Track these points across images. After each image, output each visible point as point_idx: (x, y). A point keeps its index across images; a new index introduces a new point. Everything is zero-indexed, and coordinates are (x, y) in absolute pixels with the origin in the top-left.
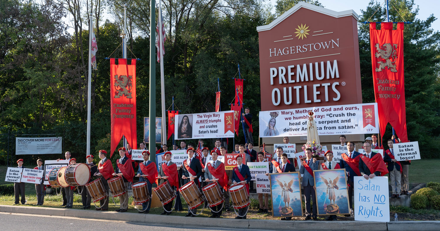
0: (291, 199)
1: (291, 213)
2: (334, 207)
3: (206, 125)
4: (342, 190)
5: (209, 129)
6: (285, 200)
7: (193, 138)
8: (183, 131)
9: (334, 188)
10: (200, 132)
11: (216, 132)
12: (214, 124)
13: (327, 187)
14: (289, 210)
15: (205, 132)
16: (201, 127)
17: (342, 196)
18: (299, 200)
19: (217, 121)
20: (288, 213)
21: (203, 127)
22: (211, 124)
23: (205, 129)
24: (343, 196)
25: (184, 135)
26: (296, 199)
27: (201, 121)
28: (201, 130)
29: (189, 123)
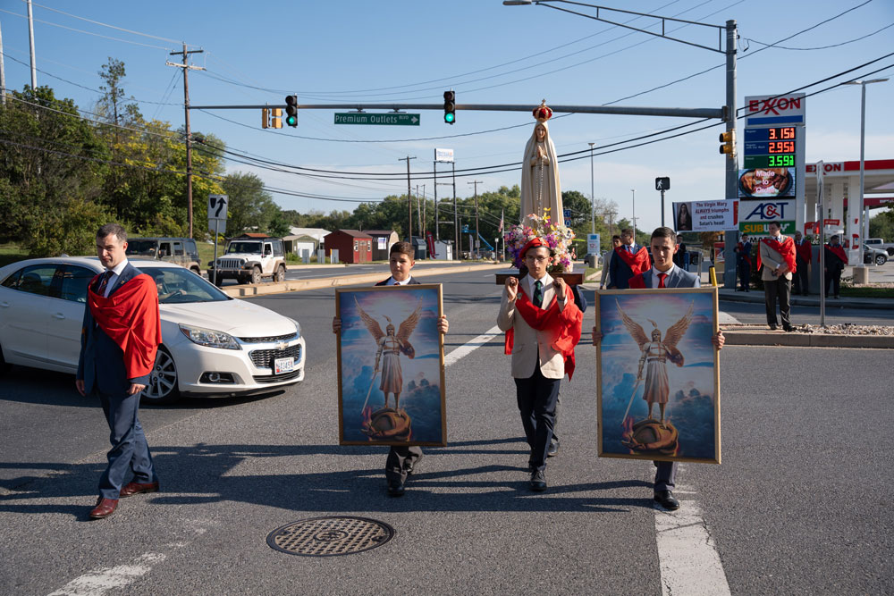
0: (406, 382)
1: (405, 433)
2: (662, 431)
3: (708, 215)
4: (694, 369)
5: (712, 221)
6: (389, 385)
7: (694, 230)
8: (682, 222)
9: (668, 361)
10: (701, 224)
11: (722, 223)
12: (719, 214)
13: (640, 354)
14: (397, 420)
15: (708, 224)
16: (701, 218)
17: (694, 392)
18: (435, 386)
19: (723, 211)
20: (394, 432)
21: (705, 218)
22: (714, 214)
23: (707, 221)
24: (698, 393)
25: (684, 227)
26: (424, 382)
27: (701, 211)
28: (703, 221)
29: (688, 214)
